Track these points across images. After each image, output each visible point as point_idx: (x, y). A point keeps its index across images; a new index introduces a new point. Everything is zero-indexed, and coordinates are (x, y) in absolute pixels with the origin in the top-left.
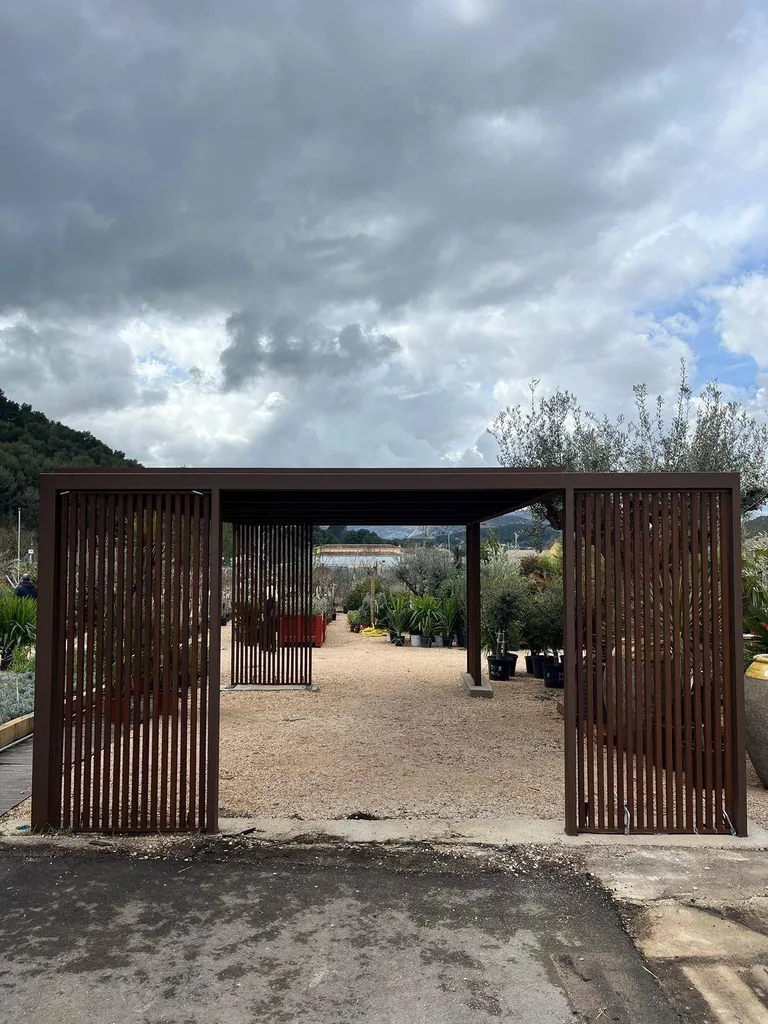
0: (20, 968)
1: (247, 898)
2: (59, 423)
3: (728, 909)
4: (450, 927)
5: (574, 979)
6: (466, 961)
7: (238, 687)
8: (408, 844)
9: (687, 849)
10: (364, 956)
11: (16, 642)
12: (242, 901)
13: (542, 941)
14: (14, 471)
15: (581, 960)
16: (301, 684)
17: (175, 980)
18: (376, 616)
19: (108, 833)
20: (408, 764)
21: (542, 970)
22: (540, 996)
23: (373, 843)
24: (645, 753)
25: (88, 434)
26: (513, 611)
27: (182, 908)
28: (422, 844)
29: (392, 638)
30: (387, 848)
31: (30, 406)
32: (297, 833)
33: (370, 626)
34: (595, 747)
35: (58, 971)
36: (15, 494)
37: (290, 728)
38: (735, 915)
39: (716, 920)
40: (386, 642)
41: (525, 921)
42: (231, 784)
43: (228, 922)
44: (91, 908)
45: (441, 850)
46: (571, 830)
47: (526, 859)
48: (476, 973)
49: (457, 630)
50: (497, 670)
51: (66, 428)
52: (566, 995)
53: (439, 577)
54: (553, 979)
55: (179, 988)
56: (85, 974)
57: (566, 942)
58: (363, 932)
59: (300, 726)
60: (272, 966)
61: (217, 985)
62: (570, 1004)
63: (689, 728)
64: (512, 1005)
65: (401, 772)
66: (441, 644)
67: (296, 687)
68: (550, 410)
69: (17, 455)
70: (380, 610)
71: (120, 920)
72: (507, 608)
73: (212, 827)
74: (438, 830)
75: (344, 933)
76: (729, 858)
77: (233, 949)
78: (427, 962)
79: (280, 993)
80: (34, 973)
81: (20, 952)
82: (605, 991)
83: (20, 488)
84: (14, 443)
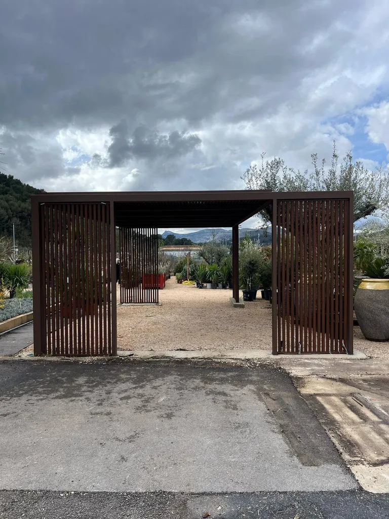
0: (36, 398)
1: (131, 375)
2: (28, 185)
3: (340, 378)
4: (219, 384)
5: (269, 400)
6: (225, 394)
7: (124, 304)
8: (202, 358)
9: (326, 359)
10: (181, 393)
11: (16, 286)
12: (129, 376)
13: (257, 389)
14: (6, 209)
15: (273, 394)
16: (154, 302)
17: (103, 400)
18: (189, 274)
19: (69, 356)
20: (203, 332)
21: (256, 397)
22: (255, 405)
23: (186, 358)
24: (312, 327)
25: (43, 190)
26: (255, 268)
27: (104, 379)
28: (208, 358)
29: (197, 285)
30: (192, 360)
31: (13, 176)
32: (152, 356)
33: (187, 280)
34: (290, 325)
35: (52, 399)
36: (7, 221)
37: (149, 319)
38: (342, 381)
39: (334, 382)
40: (195, 287)
41: (252, 382)
42: (122, 339)
43: (123, 383)
44: (64, 379)
45: (216, 360)
46: (275, 353)
47: (254, 363)
48: (229, 398)
49: (229, 280)
50: (247, 297)
51: (32, 187)
52: (266, 404)
53: (220, 256)
54: (260, 399)
55: (104, 403)
56: (63, 399)
57: (267, 389)
58: (181, 386)
59: (153, 318)
60: (143, 396)
61: (120, 402)
62: (267, 407)
63: (333, 313)
64: (242, 407)
65: (200, 334)
66: (221, 287)
67: (152, 304)
68: (271, 167)
69: (7, 201)
70: (192, 271)
71: (77, 383)
72: (252, 266)
73: (115, 353)
74: (215, 354)
75: (173, 386)
76: (344, 362)
77: (126, 391)
78: (208, 394)
79: (146, 404)
80: (41, 400)
81: (36, 393)
82: (282, 403)
83: (9, 218)
84: (6, 196)
